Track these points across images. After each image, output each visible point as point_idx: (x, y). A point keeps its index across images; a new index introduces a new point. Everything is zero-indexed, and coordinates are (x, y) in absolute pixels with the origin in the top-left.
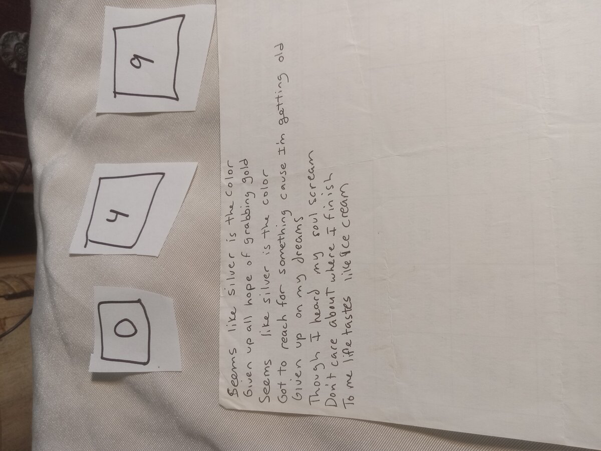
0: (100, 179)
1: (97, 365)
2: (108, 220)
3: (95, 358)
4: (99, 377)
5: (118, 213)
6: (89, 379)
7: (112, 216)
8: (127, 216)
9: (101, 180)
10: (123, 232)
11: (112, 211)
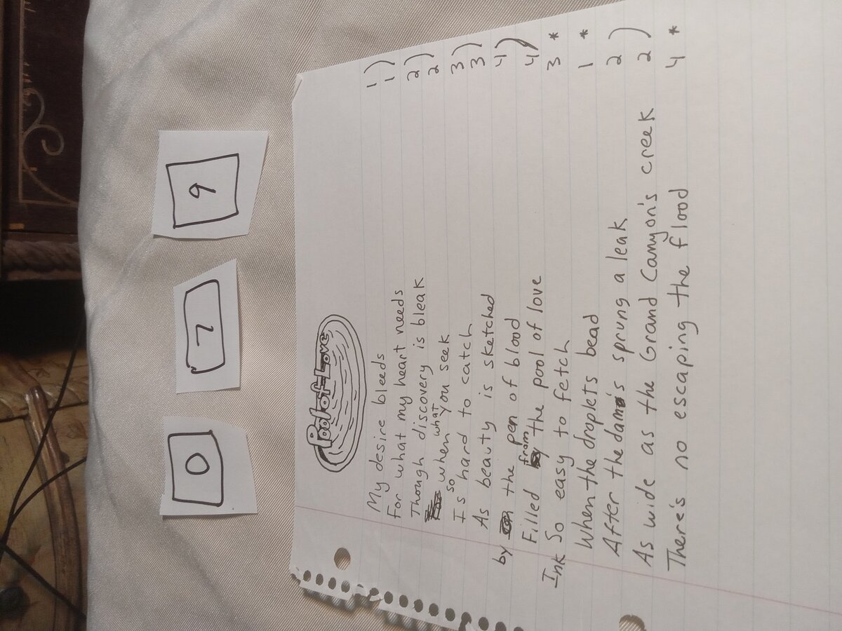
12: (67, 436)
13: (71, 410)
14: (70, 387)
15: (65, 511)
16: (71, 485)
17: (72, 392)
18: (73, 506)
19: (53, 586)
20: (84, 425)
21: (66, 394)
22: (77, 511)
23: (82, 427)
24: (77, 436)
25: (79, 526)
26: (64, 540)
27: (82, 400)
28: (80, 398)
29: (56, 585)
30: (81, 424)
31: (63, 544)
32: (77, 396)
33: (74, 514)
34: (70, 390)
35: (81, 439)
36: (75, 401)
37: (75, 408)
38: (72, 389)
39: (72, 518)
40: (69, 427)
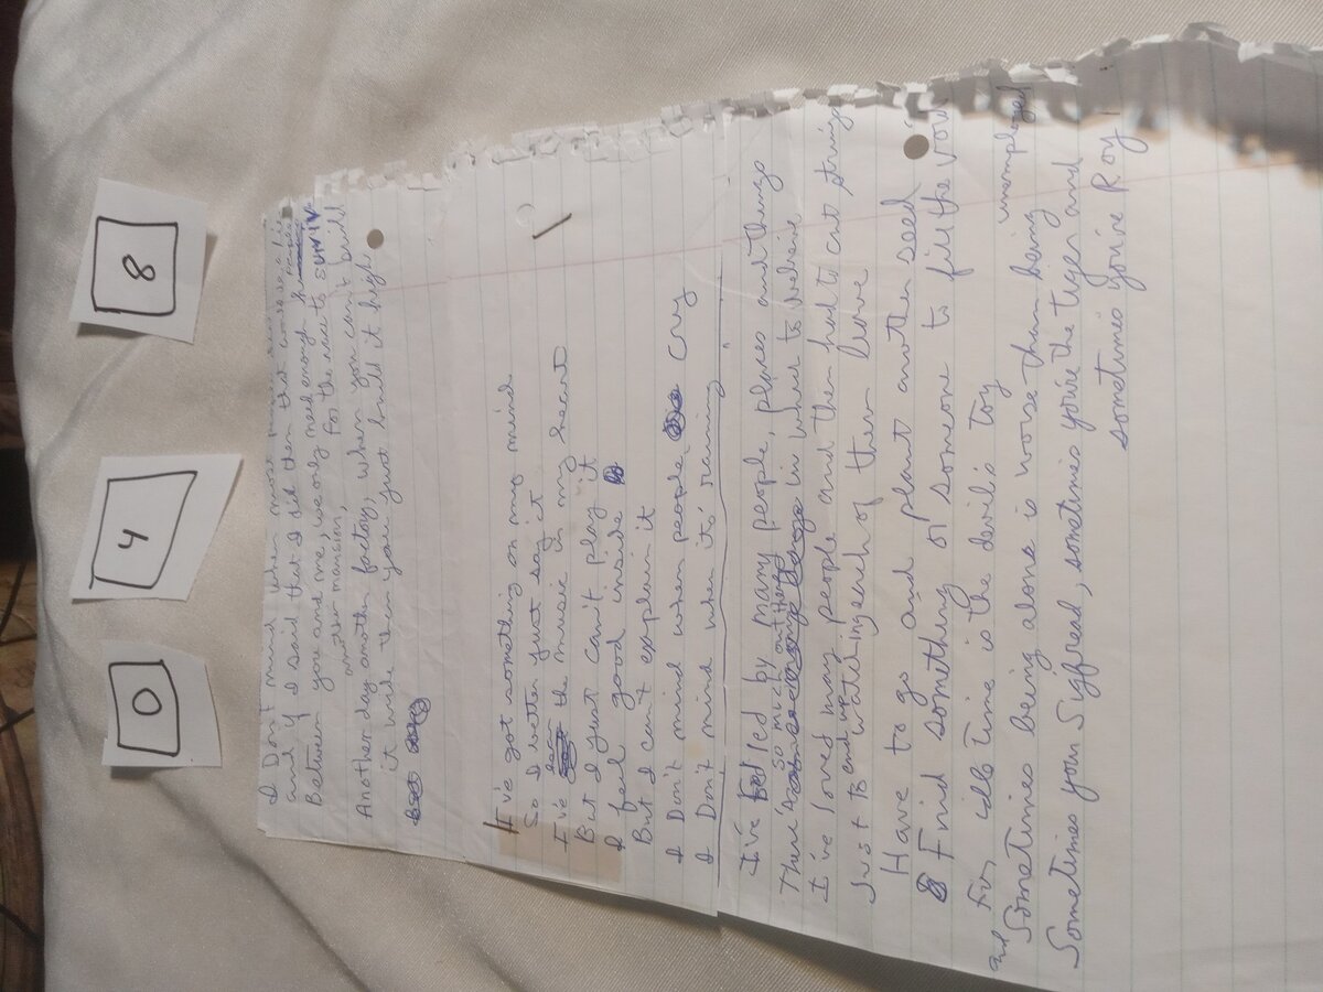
0: (109, 481)
1: (113, 757)
2: (121, 546)
3: (110, 744)
4: (121, 774)
5: (133, 534)
6: (107, 775)
7: (126, 539)
8: (145, 538)
9: (111, 483)
10: (139, 564)
11: (126, 531)
12: (15, 682)
13: (18, 647)
14: (15, 611)
15: (16, 792)
16: (24, 757)
17: (21, 619)
18: (27, 784)
21: (11, 620)
22: (34, 794)
26: (14, 837)
31: (12, 841)
32: (28, 626)
33: (29, 798)
36: (26, 631)
37: (25, 643)
38: (22, 616)
39: (25, 804)
40: (18, 670)
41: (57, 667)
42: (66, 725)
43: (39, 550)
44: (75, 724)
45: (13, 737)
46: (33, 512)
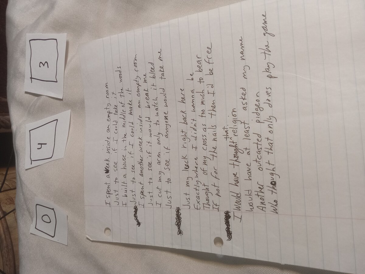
12: (6, 204)
13: (6, 192)
14: (6, 182)
15: (7, 237)
16: (9, 226)
18: (10, 234)
19: (3, 271)
20: (13, 199)
21: (4, 185)
22: (12, 237)
23: (13, 200)
24: (10, 204)
25: (13, 244)
26: (6, 251)
27: (12, 188)
28: (11, 187)
29: (4, 270)
30: (12, 198)
31: (6, 252)
32: (9, 186)
33: (11, 238)
34: (6, 184)
35: (12, 205)
36: (9, 188)
37: (8, 191)
39: (9, 240)
40: (6, 200)
41: (23, 194)
42: (26, 213)
43: (16, 158)
44: (29, 213)
45: (5, 220)
46: (14, 146)
